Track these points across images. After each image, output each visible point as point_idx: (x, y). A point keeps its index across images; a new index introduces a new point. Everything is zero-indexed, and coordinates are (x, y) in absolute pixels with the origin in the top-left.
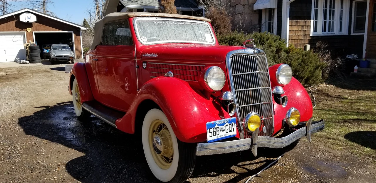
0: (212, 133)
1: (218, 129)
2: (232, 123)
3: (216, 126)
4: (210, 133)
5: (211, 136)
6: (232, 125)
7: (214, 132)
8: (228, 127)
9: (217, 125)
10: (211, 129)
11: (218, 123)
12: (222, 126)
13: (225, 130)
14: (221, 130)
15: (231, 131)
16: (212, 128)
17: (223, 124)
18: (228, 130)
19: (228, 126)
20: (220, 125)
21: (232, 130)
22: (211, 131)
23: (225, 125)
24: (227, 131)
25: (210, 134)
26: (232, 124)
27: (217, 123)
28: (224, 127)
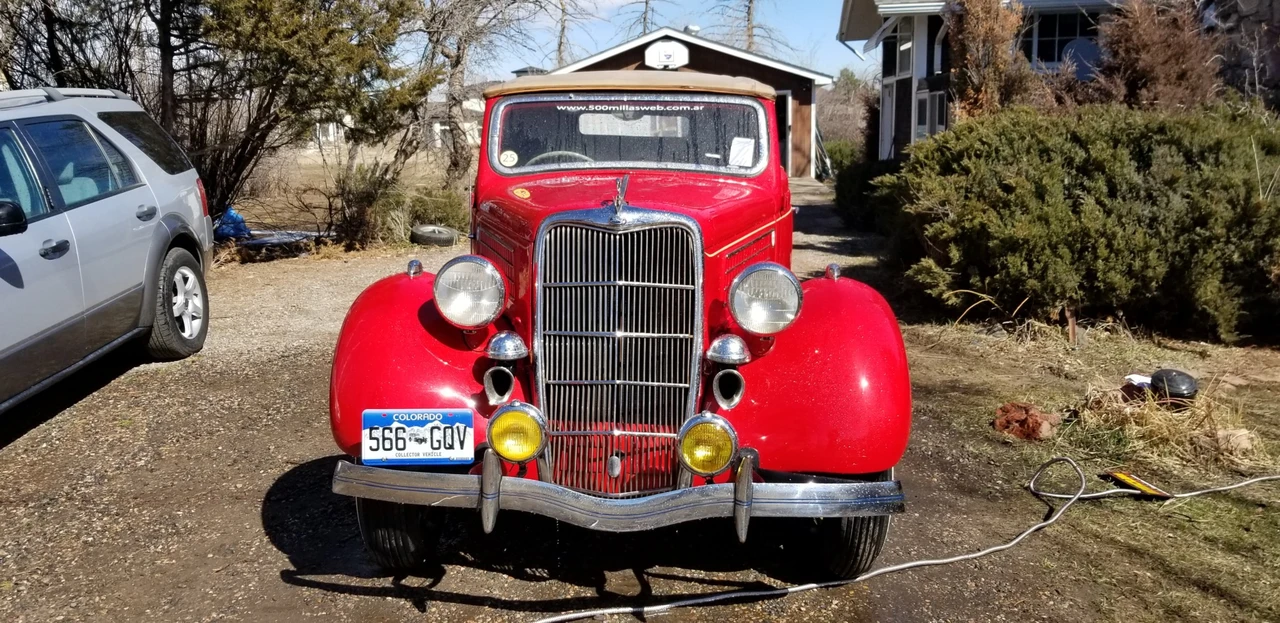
0: (377, 439)
1: (401, 434)
2: (457, 424)
3: (395, 425)
4: (371, 438)
5: (375, 447)
6: (456, 431)
7: (384, 439)
8: (438, 435)
9: (400, 422)
10: (377, 428)
11: (402, 417)
12: (416, 428)
13: (429, 440)
14: (413, 438)
15: (451, 447)
16: (381, 429)
17: (422, 423)
18: (439, 441)
19: (442, 431)
20: (410, 424)
21: (457, 444)
22: (377, 433)
23: (430, 425)
24: (436, 445)
25: (374, 444)
26: (458, 428)
27: (397, 417)
28: (424, 432)
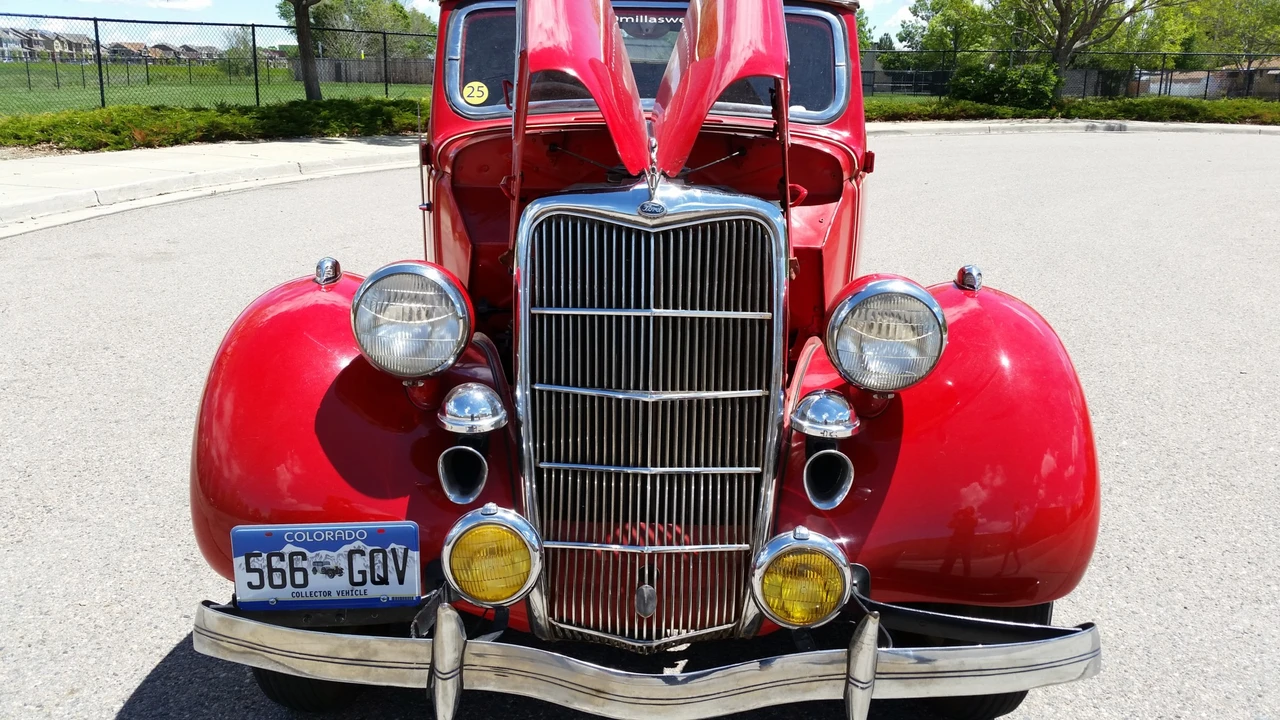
0: (260, 572)
1: (299, 563)
2: (393, 546)
3: (288, 549)
4: (249, 570)
5: (256, 582)
6: (390, 556)
7: (271, 571)
8: (360, 563)
9: (295, 544)
10: (260, 555)
11: (300, 537)
12: (323, 553)
13: (346, 572)
14: (319, 568)
15: (384, 581)
16: (265, 555)
17: (334, 545)
18: (363, 573)
19: (367, 557)
20: (314, 546)
21: (393, 577)
22: (259, 562)
23: (347, 548)
24: (358, 578)
25: (255, 578)
26: (393, 550)
27: (289, 537)
28: (338, 558)
